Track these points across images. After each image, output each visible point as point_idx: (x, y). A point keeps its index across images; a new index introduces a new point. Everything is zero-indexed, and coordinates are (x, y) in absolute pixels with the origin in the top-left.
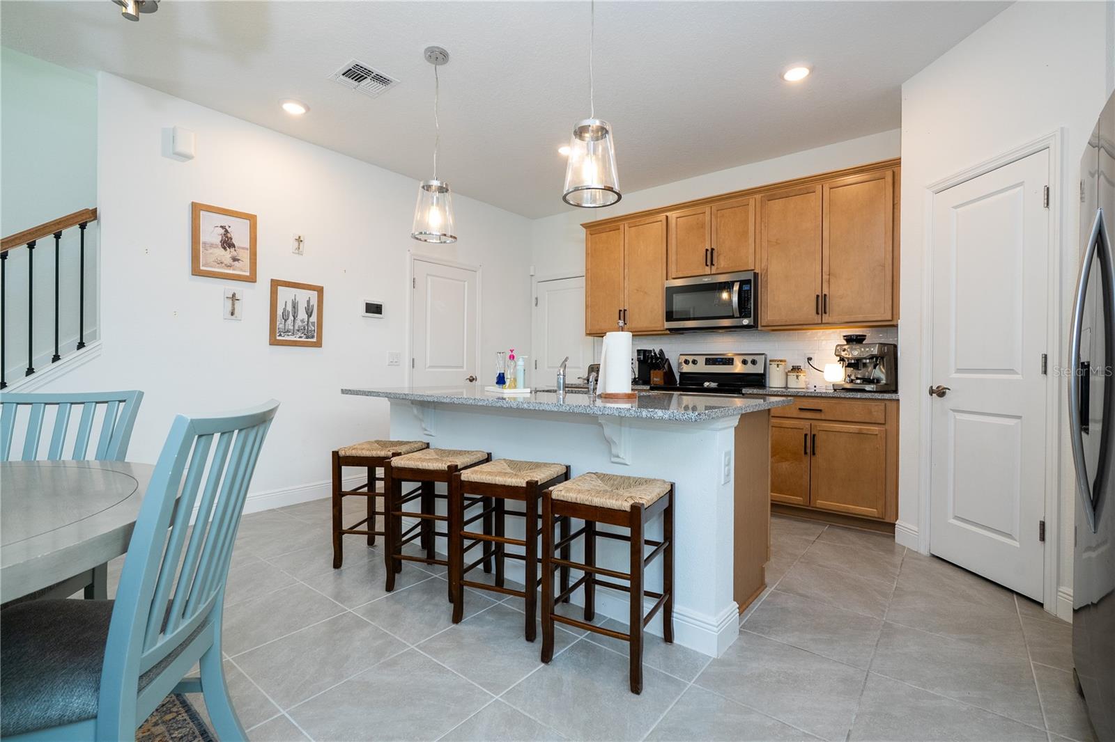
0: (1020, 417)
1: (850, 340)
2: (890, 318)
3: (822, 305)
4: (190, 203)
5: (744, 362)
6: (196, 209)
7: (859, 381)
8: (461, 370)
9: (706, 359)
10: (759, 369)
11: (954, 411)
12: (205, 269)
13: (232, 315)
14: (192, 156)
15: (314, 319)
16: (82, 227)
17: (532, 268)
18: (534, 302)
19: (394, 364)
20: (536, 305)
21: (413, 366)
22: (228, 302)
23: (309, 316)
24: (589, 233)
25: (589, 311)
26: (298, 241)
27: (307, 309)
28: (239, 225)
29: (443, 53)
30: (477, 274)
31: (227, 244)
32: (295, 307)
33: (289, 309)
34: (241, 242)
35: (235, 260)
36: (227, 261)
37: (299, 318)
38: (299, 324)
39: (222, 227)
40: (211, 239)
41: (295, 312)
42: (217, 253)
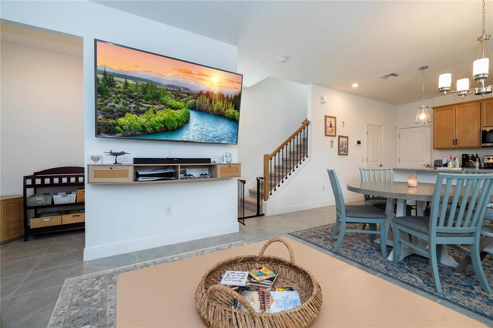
4: (324, 115)
6: (326, 117)
12: (327, 134)
13: (332, 146)
14: (326, 103)
15: (346, 147)
16: (308, 126)
17: (397, 124)
18: (398, 136)
19: (363, 160)
20: (399, 138)
21: (367, 161)
22: (331, 143)
23: (345, 146)
24: (435, 111)
25: (435, 140)
26: (344, 123)
27: (345, 144)
28: (333, 120)
29: (427, 67)
30: (382, 128)
31: (331, 126)
32: (343, 143)
33: (342, 144)
34: (333, 125)
35: (332, 131)
36: (331, 131)
37: (344, 147)
38: (344, 148)
39: (330, 121)
40: (328, 125)
41: (343, 145)
42: (329, 129)
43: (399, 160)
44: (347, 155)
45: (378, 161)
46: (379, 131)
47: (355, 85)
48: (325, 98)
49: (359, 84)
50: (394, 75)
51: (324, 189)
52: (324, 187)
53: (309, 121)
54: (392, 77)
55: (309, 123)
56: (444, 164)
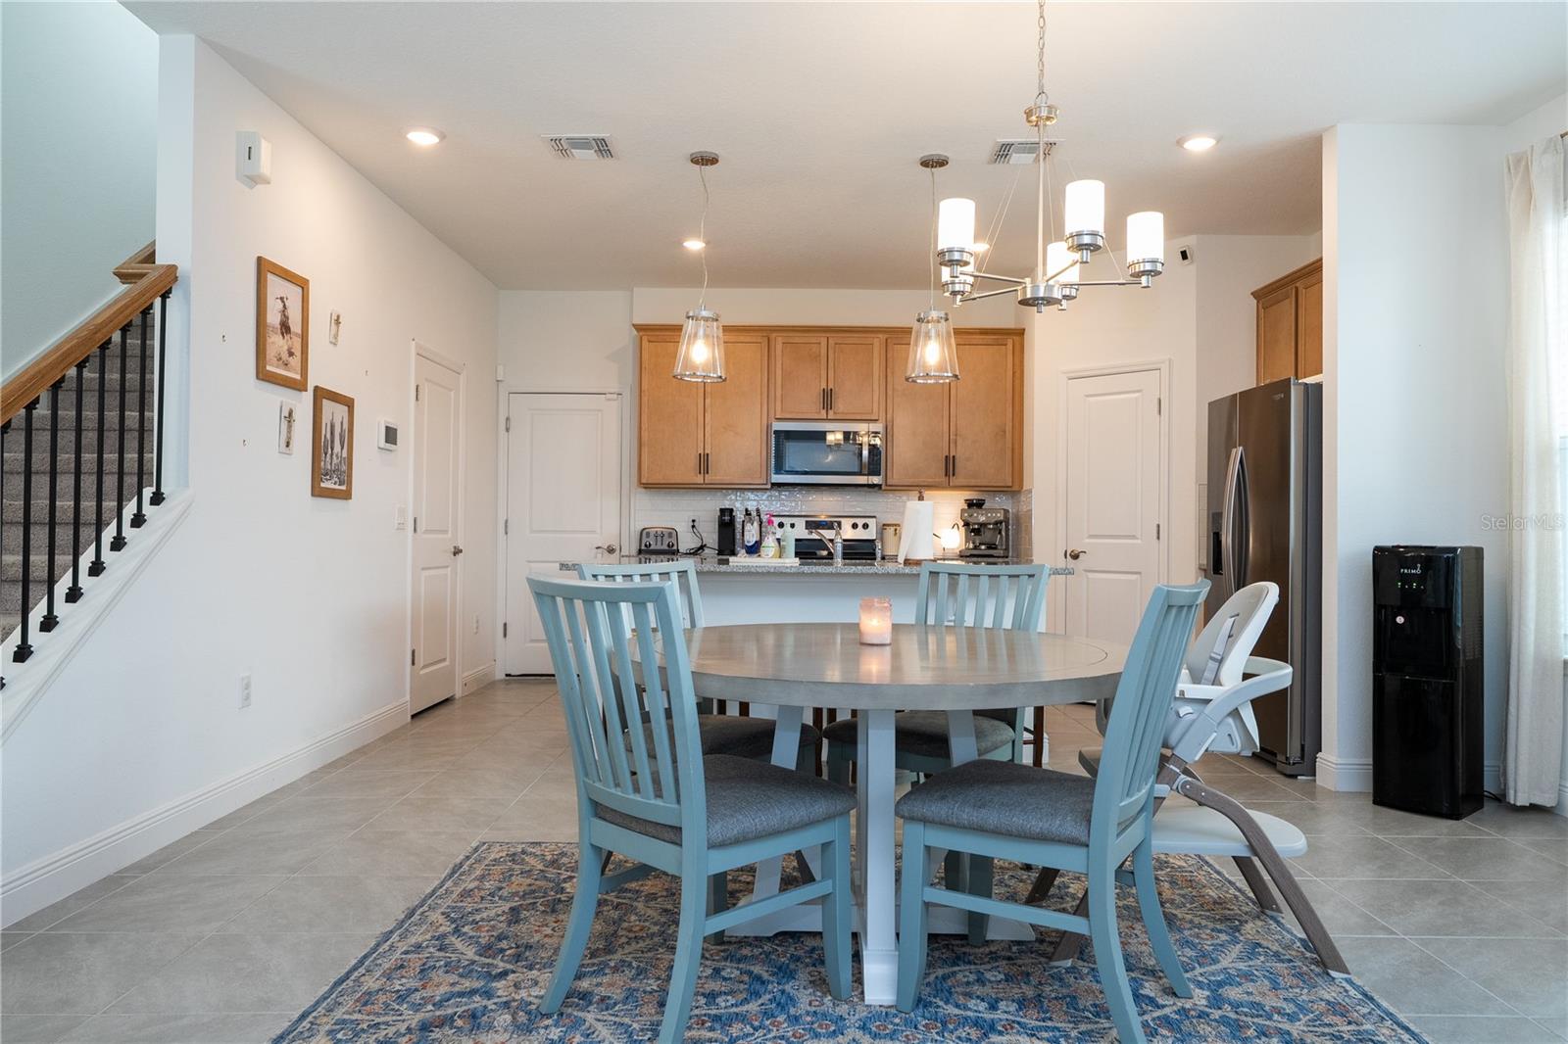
0: (1139, 573)
1: (971, 504)
2: (1010, 484)
3: (950, 466)
4: (256, 256)
5: (855, 526)
6: (263, 267)
7: (983, 547)
8: (445, 536)
9: (807, 522)
10: (870, 534)
11: (1086, 571)
12: (268, 368)
13: (287, 446)
14: (267, 182)
15: (345, 455)
16: (165, 297)
17: (500, 369)
18: (502, 426)
19: (401, 527)
20: (507, 430)
21: (415, 530)
22: (285, 424)
23: (342, 448)
24: (645, 339)
25: (645, 450)
26: (338, 322)
27: (341, 435)
28: (293, 293)
29: (713, 161)
30: (461, 377)
31: (285, 328)
32: (332, 433)
33: (328, 436)
34: (295, 326)
35: (291, 354)
36: (285, 356)
37: (335, 451)
38: (335, 461)
39: (282, 299)
40: (273, 318)
41: (332, 442)
42: (277, 343)
43: (506, 527)
44: (346, 495)
45: (446, 532)
46: (451, 390)
47: (423, 139)
48: (265, 150)
49: (442, 136)
50: (602, 147)
51: (247, 698)
52: (247, 687)
53: (173, 268)
54: (591, 154)
55: (176, 279)
56: (750, 544)
